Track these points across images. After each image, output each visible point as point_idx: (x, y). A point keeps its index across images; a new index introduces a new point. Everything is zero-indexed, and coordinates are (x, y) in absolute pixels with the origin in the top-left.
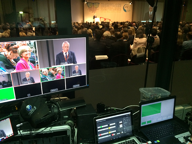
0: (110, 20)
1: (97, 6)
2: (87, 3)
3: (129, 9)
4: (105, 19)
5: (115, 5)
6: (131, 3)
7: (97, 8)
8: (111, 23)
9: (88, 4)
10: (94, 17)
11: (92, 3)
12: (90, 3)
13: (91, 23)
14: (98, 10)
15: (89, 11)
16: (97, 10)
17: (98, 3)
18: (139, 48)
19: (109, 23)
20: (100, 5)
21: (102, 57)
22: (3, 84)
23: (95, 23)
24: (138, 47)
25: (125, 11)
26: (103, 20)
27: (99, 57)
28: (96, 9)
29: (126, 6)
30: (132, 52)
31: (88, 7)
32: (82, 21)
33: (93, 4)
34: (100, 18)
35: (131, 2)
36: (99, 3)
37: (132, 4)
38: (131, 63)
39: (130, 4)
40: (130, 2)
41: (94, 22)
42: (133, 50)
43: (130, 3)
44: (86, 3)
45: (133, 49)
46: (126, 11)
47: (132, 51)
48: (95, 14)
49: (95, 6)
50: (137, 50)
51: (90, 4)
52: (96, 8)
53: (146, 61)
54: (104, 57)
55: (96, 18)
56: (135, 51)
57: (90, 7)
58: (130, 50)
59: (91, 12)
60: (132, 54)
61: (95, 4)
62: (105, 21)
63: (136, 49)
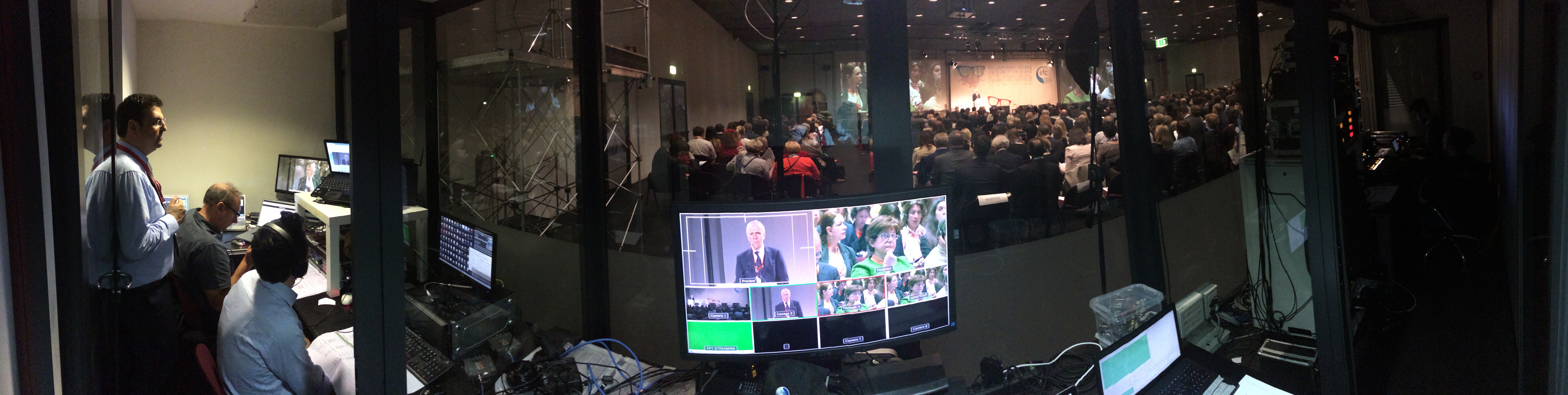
0: (1010, 102)
1: (981, 74)
2: (958, 68)
3: (1047, 77)
4: (999, 100)
5: (1018, 69)
6: (1052, 64)
7: (981, 78)
8: (1013, 108)
9: (960, 70)
10: (975, 97)
11: (969, 67)
12: (965, 66)
13: (968, 109)
14: (982, 80)
15: (964, 84)
16: (981, 83)
17: (981, 66)
18: (1080, 168)
19: (1007, 108)
20: (986, 71)
21: (994, 198)
22: (734, 311)
23: (978, 109)
24: (1078, 165)
25: (1041, 80)
26: (994, 102)
27: (986, 200)
28: (978, 79)
29: (1041, 70)
30: (1064, 179)
31: (961, 76)
32: (946, 106)
33: (972, 68)
34: (989, 97)
35: (1052, 62)
36: (984, 68)
37: (1055, 65)
38: (1067, 205)
39: (1050, 65)
40: (1048, 61)
41: (974, 109)
42: (1068, 174)
43: (1050, 63)
44: (954, 67)
45: (1067, 172)
46: (1044, 80)
47: (1067, 177)
48: (976, 91)
49: (976, 73)
50: (1076, 172)
51: (966, 68)
52: (978, 77)
53: (1103, 196)
54: (999, 198)
55: (979, 97)
56: (1073, 175)
57: (965, 75)
58: (1061, 175)
59: (968, 85)
60: (1067, 182)
61: (975, 69)
62: (999, 105)
63: (1074, 170)
